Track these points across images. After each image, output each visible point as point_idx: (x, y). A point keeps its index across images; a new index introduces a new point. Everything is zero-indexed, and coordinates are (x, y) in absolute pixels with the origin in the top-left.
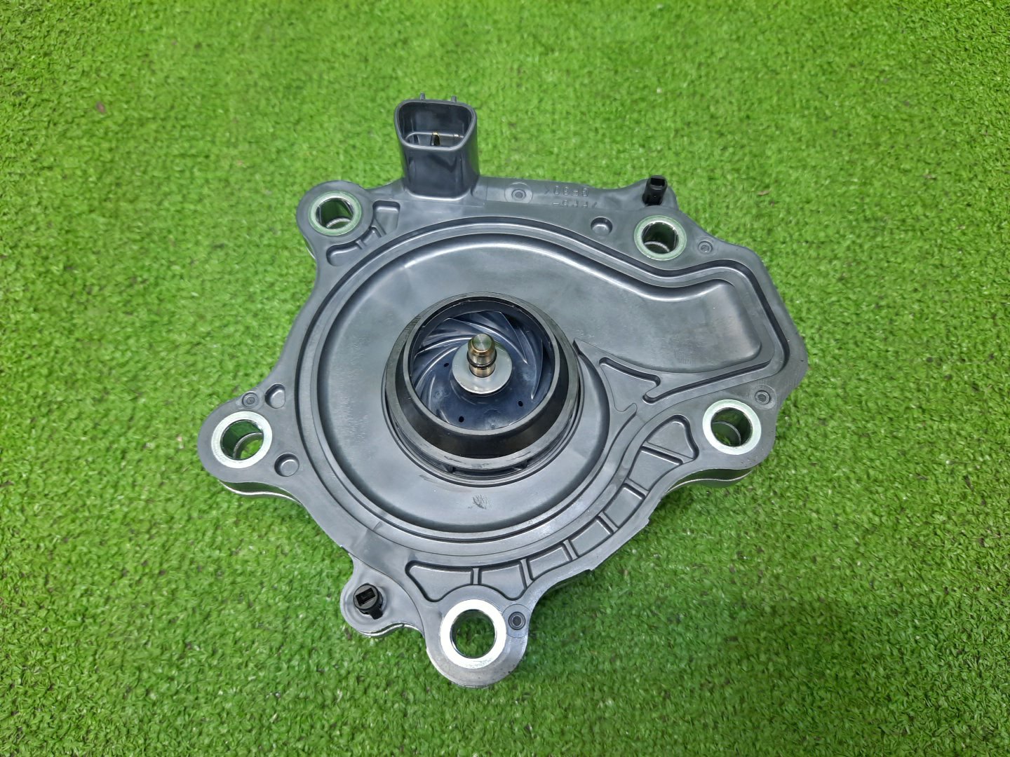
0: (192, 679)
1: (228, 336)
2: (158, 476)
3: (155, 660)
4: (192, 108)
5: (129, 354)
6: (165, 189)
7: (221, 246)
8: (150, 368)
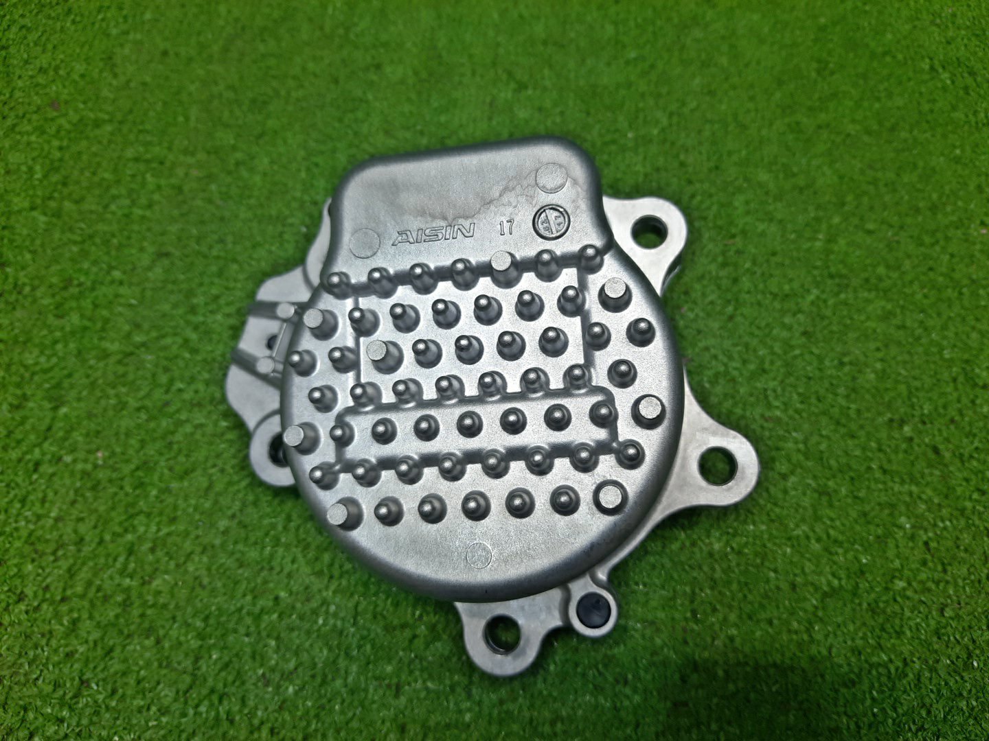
0: (85, 721)
1: (165, 348)
2: (72, 493)
3: (45, 698)
4: (152, 114)
5: (54, 360)
6: (114, 191)
7: (167, 255)
8: (76, 376)
